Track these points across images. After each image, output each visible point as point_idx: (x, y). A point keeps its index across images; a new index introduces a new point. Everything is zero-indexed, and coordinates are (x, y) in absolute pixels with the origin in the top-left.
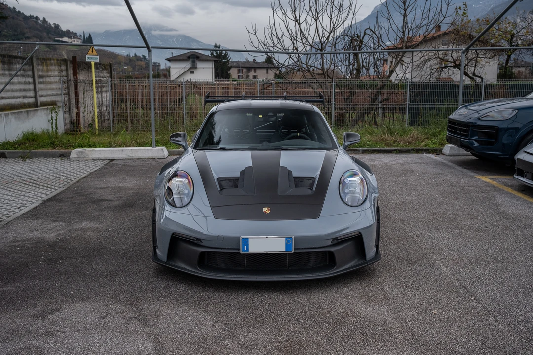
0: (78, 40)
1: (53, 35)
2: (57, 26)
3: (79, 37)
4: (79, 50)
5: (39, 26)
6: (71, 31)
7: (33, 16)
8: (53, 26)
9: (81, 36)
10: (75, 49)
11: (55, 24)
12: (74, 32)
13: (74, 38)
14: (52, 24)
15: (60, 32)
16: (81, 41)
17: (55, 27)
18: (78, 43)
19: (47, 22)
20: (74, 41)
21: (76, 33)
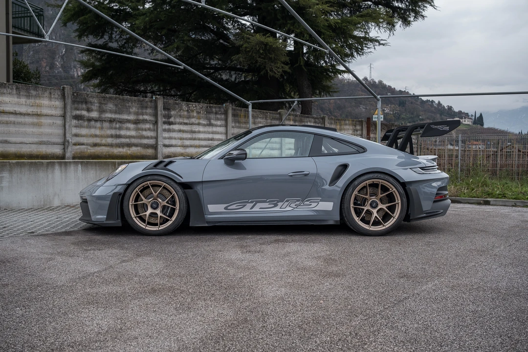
0: (469, 120)
1: (446, 116)
2: (450, 108)
3: (470, 117)
4: (469, 130)
5: (433, 109)
6: (463, 111)
7: (429, 100)
8: (446, 108)
9: (472, 115)
10: (465, 129)
11: (448, 106)
12: (466, 112)
13: (465, 118)
14: (445, 106)
15: (453, 113)
16: (471, 120)
17: (448, 108)
18: (468, 123)
19: (442, 105)
20: (465, 121)
21: (467, 114)
